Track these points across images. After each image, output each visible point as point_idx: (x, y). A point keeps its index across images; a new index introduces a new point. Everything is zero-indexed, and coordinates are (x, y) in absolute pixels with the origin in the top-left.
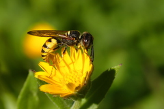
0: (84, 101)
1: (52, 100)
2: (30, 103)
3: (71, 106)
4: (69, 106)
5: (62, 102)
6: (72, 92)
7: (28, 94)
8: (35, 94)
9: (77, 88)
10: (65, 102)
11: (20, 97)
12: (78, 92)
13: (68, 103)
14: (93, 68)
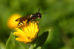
0: (35, 45)
1: (21, 45)
2: (11, 46)
3: (29, 47)
4: (28, 47)
5: (26, 46)
6: (30, 41)
7: (10, 42)
8: (13, 43)
9: (32, 39)
10: (27, 46)
11: (7, 44)
12: (33, 41)
13: (28, 46)
14: (39, 30)
